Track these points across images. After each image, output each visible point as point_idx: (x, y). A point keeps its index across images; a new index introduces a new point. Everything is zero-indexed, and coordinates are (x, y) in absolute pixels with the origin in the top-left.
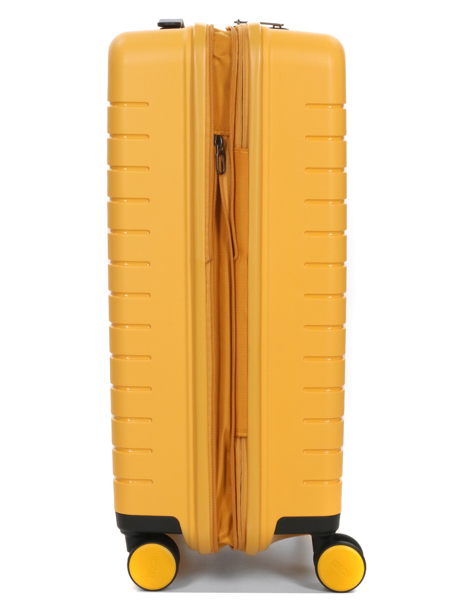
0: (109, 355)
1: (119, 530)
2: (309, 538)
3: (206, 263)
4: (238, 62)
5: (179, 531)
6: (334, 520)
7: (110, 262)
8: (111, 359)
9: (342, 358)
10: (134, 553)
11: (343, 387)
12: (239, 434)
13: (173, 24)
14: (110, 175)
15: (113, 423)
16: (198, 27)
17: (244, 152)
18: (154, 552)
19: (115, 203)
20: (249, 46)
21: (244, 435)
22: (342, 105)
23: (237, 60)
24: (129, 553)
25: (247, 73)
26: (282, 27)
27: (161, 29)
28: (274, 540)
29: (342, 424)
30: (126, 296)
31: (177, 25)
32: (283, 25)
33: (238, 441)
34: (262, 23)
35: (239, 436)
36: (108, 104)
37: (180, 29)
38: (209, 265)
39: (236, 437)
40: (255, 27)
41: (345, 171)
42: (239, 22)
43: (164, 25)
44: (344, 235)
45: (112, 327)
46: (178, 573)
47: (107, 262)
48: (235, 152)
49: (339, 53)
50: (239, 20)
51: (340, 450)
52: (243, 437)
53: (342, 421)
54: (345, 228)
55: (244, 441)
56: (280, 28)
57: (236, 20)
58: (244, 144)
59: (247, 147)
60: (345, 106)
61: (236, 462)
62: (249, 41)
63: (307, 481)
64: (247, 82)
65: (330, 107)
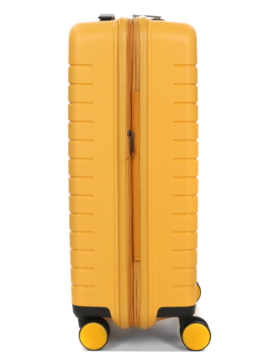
0: (69, 213)
1: (74, 315)
2: (177, 319)
3: (126, 160)
4: (133, 41)
5: (109, 315)
6: (192, 309)
7: (69, 158)
8: (70, 215)
9: (196, 214)
10: (83, 328)
11: (197, 231)
12: (135, 259)
13: (107, 18)
14: (70, 107)
15: (71, 252)
16: (122, 20)
17: (137, 94)
18: (95, 327)
19: (72, 123)
20: (139, 31)
21: (138, 259)
22: (195, 65)
23: (132, 39)
24: (80, 328)
25: (138, 47)
26: (160, 18)
27: (100, 20)
28: (157, 321)
29: (196, 253)
30: (78, 178)
31: (110, 18)
32: (161, 17)
33: (135, 263)
34: (147, 16)
35: (135, 260)
36: (69, 65)
37: (112, 21)
38: (127, 161)
39: (133, 260)
40: (143, 20)
41: (197, 104)
42: (135, 16)
43: (102, 18)
44: (197, 142)
45: (70, 196)
46: (109, 340)
47: (68, 158)
48: (132, 93)
49: (193, 34)
50: (135, 15)
51: (195, 268)
52: (138, 261)
53: (196, 251)
54: (197, 138)
55: (138, 263)
56: (159, 19)
57: (133, 15)
58: (137, 89)
59: (139, 91)
60: (197, 66)
61: (134, 275)
62: (139, 28)
63: (175, 286)
64: (138, 53)
65: (187, 66)
